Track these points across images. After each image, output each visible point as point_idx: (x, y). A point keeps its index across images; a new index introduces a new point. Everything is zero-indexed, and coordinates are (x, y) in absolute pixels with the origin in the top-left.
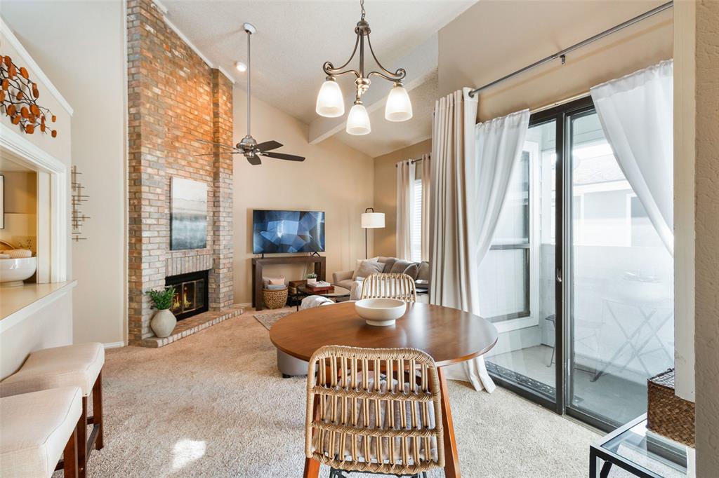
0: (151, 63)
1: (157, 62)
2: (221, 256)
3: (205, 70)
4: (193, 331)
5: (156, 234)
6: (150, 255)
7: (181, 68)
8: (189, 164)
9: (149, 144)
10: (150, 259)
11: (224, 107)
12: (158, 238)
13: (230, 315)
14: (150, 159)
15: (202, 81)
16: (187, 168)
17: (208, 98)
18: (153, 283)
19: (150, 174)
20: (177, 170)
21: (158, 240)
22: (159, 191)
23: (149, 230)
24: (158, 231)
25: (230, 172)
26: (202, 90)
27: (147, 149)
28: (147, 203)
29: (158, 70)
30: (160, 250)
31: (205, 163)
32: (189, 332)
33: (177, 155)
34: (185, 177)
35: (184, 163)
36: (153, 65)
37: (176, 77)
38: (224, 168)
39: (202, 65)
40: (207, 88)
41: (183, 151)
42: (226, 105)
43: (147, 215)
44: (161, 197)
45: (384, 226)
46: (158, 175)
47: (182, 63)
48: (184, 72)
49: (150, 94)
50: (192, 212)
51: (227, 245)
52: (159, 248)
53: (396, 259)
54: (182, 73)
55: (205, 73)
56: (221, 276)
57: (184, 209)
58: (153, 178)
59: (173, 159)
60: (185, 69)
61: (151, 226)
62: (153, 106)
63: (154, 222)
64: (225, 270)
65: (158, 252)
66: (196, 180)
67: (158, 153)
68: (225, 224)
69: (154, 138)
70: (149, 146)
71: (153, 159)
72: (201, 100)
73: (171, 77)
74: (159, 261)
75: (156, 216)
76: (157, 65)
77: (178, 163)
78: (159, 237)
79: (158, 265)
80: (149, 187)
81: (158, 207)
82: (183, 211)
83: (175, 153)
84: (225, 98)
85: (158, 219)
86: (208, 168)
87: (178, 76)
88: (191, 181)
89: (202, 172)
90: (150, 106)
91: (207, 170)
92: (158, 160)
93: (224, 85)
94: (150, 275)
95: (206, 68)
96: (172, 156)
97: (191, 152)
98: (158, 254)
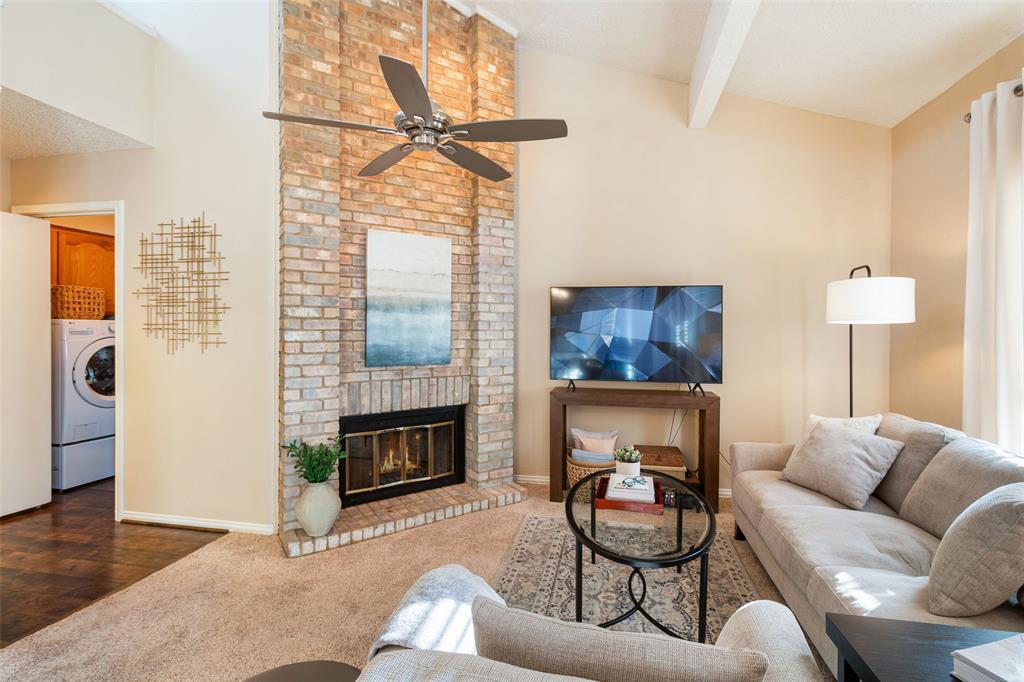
0: (308, 15)
1: (324, 14)
2: (482, 381)
3: (452, 22)
4: (380, 531)
5: (318, 336)
6: (302, 376)
7: (395, 25)
8: (413, 204)
9: (301, 168)
10: (302, 384)
11: (490, 87)
12: (323, 345)
13: (485, 504)
14: (304, 196)
15: (447, 44)
16: (407, 213)
17: (460, 77)
18: (309, 428)
19: (302, 224)
20: (383, 216)
21: (322, 347)
22: (324, 255)
23: (302, 329)
24: (323, 331)
25: (505, 215)
26: (445, 63)
27: (299, 178)
28: (297, 277)
29: (324, 28)
30: (326, 367)
31: (450, 200)
32: (369, 532)
33: (383, 188)
34: (402, 230)
35: (398, 202)
36: (314, 20)
37: (382, 43)
38: (490, 208)
39: (446, 13)
40: (459, 58)
41: (399, 180)
42: (495, 81)
43: (297, 300)
44: (329, 267)
45: (913, 320)
46: (323, 224)
47: (397, 16)
48: (403, 31)
49: (305, 75)
50: (413, 295)
51: (497, 360)
52: (323, 363)
53: (950, 432)
54: (396, 35)
55: (453, 29)
56: (481, 420)
57: (394, 290)
58: (311, 230)
59: (374, 196)
60: (404, 25)
61: (305, 322)
62: (311, 97)
63: (313, 313)
64: (492, 409)
65: (323, 371)
66: (429, 233)
67: (324, 185)
68: (491, 317)
69: (314, 156)
70: (299, 171)
71: (310, 196)
72: (443, 81)
73: (370, 45)
74: (324, 386)
75: (318, 302)
76: (323, 18)
77: (386, 203)
78: (324, 341)
79: (323, 394)
80: (302, 248)
81: (324, 285)
82: (392, 294)
83: (377, 186)
84: (492, 68)
85: (323, 308)
86: (459, 210)
87: (387, 41)
88: (418, 237)
89: (442, 219)
90: (306, 98)
91: (455, 214)
92: (323, 197)
93: (492, 43)
94: (302, 414)
95: (457, 18)
96: (372, 191)
97: (418, 182)
98: (322, 373)
